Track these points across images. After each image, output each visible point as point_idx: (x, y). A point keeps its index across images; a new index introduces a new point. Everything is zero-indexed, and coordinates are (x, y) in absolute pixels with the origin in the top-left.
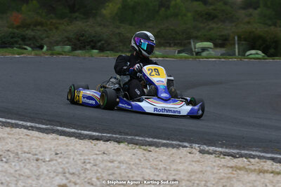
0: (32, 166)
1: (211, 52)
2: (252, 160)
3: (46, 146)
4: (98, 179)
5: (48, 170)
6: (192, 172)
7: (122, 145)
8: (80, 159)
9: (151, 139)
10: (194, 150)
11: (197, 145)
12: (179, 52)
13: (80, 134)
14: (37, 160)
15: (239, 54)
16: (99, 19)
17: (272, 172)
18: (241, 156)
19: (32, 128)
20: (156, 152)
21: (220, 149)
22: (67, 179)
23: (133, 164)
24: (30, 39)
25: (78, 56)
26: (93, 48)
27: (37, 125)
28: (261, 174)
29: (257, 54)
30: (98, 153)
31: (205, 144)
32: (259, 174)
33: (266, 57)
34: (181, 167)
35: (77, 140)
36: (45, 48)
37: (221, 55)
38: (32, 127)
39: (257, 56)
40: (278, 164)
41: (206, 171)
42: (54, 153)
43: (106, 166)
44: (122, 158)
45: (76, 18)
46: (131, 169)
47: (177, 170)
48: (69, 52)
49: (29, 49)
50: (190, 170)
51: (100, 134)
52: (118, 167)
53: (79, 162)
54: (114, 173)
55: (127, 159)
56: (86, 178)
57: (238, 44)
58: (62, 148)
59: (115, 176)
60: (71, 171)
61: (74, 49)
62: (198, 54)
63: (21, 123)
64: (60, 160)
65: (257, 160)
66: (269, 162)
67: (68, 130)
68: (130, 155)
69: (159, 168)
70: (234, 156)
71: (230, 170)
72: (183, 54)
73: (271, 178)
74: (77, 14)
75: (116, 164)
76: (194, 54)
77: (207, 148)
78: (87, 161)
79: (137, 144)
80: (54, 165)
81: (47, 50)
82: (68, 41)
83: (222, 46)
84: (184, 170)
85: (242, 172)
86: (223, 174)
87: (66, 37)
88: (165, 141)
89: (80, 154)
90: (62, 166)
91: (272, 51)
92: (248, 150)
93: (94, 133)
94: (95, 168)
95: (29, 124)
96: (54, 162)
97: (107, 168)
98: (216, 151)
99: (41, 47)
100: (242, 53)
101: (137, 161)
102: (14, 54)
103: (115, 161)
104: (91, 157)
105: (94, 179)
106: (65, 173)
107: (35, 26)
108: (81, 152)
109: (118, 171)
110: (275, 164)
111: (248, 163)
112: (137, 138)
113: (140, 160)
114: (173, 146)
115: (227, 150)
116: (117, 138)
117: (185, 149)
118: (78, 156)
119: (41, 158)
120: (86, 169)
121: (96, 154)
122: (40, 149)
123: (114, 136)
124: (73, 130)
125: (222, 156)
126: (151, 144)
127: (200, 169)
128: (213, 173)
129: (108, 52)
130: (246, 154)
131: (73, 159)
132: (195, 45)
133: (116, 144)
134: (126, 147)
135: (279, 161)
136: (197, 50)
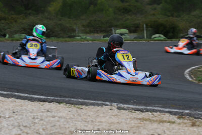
1: (127, 36)
2: (155, 114)
3: (6, 107)
4: (44, 130)
5: (7, 124)
6: (112, 123)
7: (62, 105)
8: (31, 116)
9: (82, 100)
10: (113, 107)
11: (116, 104)
12: (104, 37)
13: (33, 98)
15: (147, 38)
16: (46, 14)
17: (169, 122)
18: (147, 111)
20: (86, 109)
21: (132, 106)
22: (21, 130)
23: (69, 119)
28: (161, 123)
30: (43, 111)
31: (121, 103)
32: (159, 124)
33: (167, 39)
34: (103, 120)
35: (29, 102)
36: (7, 36)
37: (135, 38)
39: (160, 38)
40: (174, 116)
41: (121, 122)
42: (12, 112)
43: (49, 120)
44: (60, 114)
45: (29, 14)
46: (68, 122)
47: (101, 122)
50: (110, 122)
51: (46, 98)
52: (58, 121)
53: (30, 118)
54: (55, 125)
55: (64, 115)
56: (35, 129)
57: (146, 30)
58: (18, 108)
59: (56, 127)
60: (24, 125)
64: (16, 117)
65: (158, 113)
66: (168, 115)
67: (22, 95)
68: (67, 112)
69: (87, 120)
70: (142, 111)
71: (139, 121)
72: (107, 38)
73: (168, 126)
74: (30, 11)
75: (57, 119)
77: (122, 105)
78: (36, 117)
79: (72, 104)
80: (12, 120)
81: (9, 37)
82: (24, 30)
83: (135, 32)
84: (105, 122)
85: (148, 122)
86: (133, 125)
87: (23, 28)
88: (92, 102)
90: (18, 121)
91: (170, 34)
92: (152, 106)
93: (42, 97)
94: (42, 122)
96: (12, 118)
97: (50, 121)
98: (129, 108)
99: (5, 36)
100: (149, 37)
101: (72, 116)
103: (56, 116)
104: (39, 114)
105: (41, 130)
106: (20, 126)
108: (31, 111)
109: (58, 124)
110: (171, 116)
111: (152, 116)
112: (72, 99)
113: (74, 115)
114: (98, 105)
115: (137, 107)
116: (58, 100)
117: (107, 106)
118: (30, 113)
119: (2, 115)
120: (35, 123)
121: (42, 112)
122: (2, 109)
123: (56, 98)
124: (27, 95)
125: (133, 111)
126: (82, 104)
127: (118, 121)
128: (126, 124)
129: (53, 38)
130: (151, 109)
131: (26, 116)
132: (115, 32)
133: (57, 104)
134: (65, 106)
135: (175, 114)
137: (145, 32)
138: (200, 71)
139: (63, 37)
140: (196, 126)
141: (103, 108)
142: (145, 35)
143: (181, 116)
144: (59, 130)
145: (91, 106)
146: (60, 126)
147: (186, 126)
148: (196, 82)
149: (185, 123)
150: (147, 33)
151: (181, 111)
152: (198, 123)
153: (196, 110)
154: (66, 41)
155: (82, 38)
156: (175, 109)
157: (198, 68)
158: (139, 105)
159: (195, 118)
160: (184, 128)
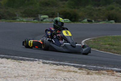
1: (48, 20)
2: (65, 66)
6: (40, 71)
9: (21, 57)
10: (40, 62)
11: (41, 60)
17: (74, 72)
18: (61, 65)
20: (24, 63)
23: (14, 68)
28: (69, 72)
29: (67, 21)
31: (45, 59)
32: (68, 72)
33: (71, 22)
34: (34, 70)
37: (52, 21)
40: (76, 68)
41: (45, 71)
43: (2, 69)
44: (9, 66)
46: (13, 70)
47: (33, 71)
50: (38, 71)
52: (7, 70)
54: (5, 72)
55: (11, 66)
59: (6, 73)
62: (42, 20)
65: (67, 66)
66: (72, 67)
68: (12, 64)
69: (25, 70)
70: (57, 65)
71: (56, 71)
72: (35, 21)
73: (73, 74)
75: (6, 68)
76: (40, 20)
77: (45, 61)
79: (15, 60)
84: (36, 71)
85: (61, 72)
86: (53, 73)
88: (27, 58)
91: (73, 19)
92: (63, 62)
97: (3, 70)
98: (50, 63)
101: (15, 67)
103: (6, 67)
109: (7, 71)
111: (63, 68)
112: (16, 57)
113: (17, 66)
114: (31, 60)
115: (54, 62)
116: (7, 57)
117: (36, 61)
125: (52, 65)
126: (21, 60)
127: (43, 70)
129: (3, 20)
130: (62, 64)
132: (40, 17)
133: (6, 60)
134: (11, 61)
135: (77, 67)
136: (41, 19)
138: (91, 42)
139: (9, 19)
140: (90, 74)
141: (34, 63)
143: (81, 68)
144: (8, 75)
145: (26, 61)
146: (8, 72)
147: (84, 75)
149: (83, 73)
151: (81, 65)
152: (90, 73)
153: (89, 65)
154: (11, 22)
155: (20, 20)
156: (77, 64)
158: (56, 61)
159: (89, 70)
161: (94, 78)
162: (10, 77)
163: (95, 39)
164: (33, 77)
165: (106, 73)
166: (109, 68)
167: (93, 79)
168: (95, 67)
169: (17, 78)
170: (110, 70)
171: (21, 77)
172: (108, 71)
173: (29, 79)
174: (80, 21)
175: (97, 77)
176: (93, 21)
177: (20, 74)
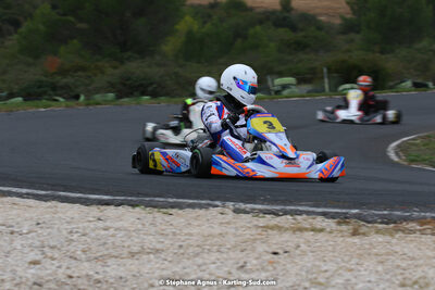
0: (5, 240)
1: (295, 90)
2: (298, 217)
3: (27, 215)
4: (84, 251)
5: (22, 245)
7: (137, 209)
8: (66, 229)
9: (175, 200)
10: (227, 210)
11: (232, 203)
13: (87, 199)
14: (12, 233)
15: (330, 90)
16: (158, 58)
18: (286, 213)
19: (28, 196)
21: (259, 207)
22: (43, 254)
23: (134, 231)
24: (62, 88)
25: (121, 105)
26: (144, 94)
27: (35, 192)
28: (297, 233)
30: (92, 219)
31: (242, 201)
32: (294, 231)
34: (195, 231)
36: (82, 98)
37: (309, 92)
38: (28, 194)
40: (330, 220)
41: (227, 233)
42: (35, 223)
43: (98, 235)
46: (130, 237)
47: (191, 235)
48: (112, 101)
49: (61, 100)
51: (112, 198)
52: (113, 236)
53: (65, 232)
54: (105, 243)
55: (126, 225)
56: (68, 251)
58: (47, 216)
59: (106, 246)
60: (52, 244)
61: (119, 97)
62: (277, 92)
63: (14, 190)
64: (40, 232)
65: (304, 216)
66: (320, 218)
69: (166, 233)
70: (276, 214)
71: (260, 230)
73: (310, 237)
74: (129, 53)
75: (112, 231)
76: (273, 93)
77: (242, 206)
78: (75, 230)
79: (155, 207)
80: (33, 238)
81: (85, 100)
82: (111, 87)
84: (199, 234)
86: (248, 236)
87: (109, 82)
88: (191, 201)
89: (68, 223)
90: (41, 239)
92: (295, 205)
93: (105, 197)
94: (84, 238)
95: (24, 191)
96: (34, 234)
97: (99, 237)
98: (255, 209)
99: (77, 97)
100: (334, 89)
101: (140, 226)
102: (38, 107)
103: (111, 228)
104: (81, 225)
105: (79, 253)
106: (43, 247)
107: (76, 71)
108: (68, 219)
109: (112, 239)
110: (326, 220)
111: (294, 221)
112: (157, 199)
113: (143, 225)
114: (201, 207)
115: (268, 207)
116: (132, 200)
117: (216, 209)
118: (65, 226)
119: (17, 230)
120: (72, 240)
121: (90, 221)
122: (19, 219)
123: (130, 198)
124: (79, 195)
125: (261, 215)
126: (174, 206)
127: (221, 232)
128: (235, 235)
130: (292, 210)
131: (58, 229)
132: (273, 81)
133: (130, 209)
134: (142, 211)
135: (333, 216)
136: (276, 88)
137: (326, 80)
138: (415, 145)
140: (358, 234)
141: (208, 212)
142: (327, 86)
143: (343, 219)
144: (111, 251)
145: (186, 210)
146: (113, 243)
147: (342, 236)
148: (405, 163)
149: (341, 231)
150: (329, 83)
151: (344, 211)
153: (371, 209)
156: (334, 207)
157: (413, 139)
158: (273, 204)
159: (369, 222)
160: (336, 239)
161: (371, 244)
162: (116, 257)
163: (429, 137)
164: (182, 251)
165: (418, 227)
166: (428, 214)
167: (367, 246)
168: (386, 212)
169: (136, 257)
170: (429, 220)
171: (149, 253)
172: (422, 221)
173: (170, 259)
174: (391, 88)
175: (380, 239)
176: (430, 84)
177: (147, 245)
